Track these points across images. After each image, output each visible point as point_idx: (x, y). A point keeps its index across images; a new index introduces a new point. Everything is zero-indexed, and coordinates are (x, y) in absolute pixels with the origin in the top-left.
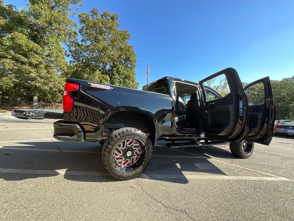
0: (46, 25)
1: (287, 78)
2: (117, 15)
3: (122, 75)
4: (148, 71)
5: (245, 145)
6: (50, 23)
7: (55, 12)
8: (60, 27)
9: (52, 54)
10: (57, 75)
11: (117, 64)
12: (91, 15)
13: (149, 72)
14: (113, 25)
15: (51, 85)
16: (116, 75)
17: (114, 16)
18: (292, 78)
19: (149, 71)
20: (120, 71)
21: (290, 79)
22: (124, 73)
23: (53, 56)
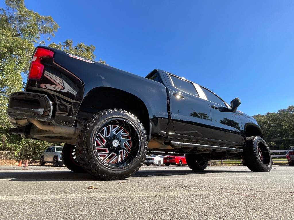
0: (5, 50)
1: (282, 109)
2: (93, 47)
5: (260, 155)
6: (10, 50)
7: (19, 39)
8: (22, 53)
12: (64, 46)
14: (88, 55)
17: (90, 48)
18: (287, 109)
21: (286, 110)
23: (7, 84)
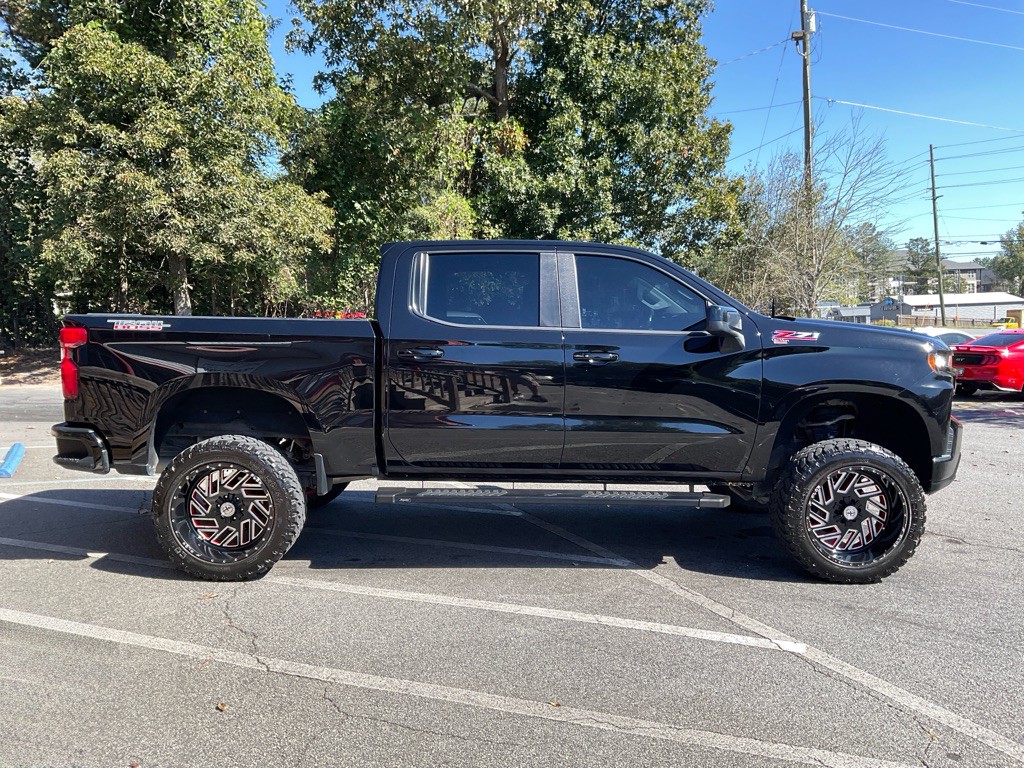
3: (604, 97)
4: (804, 25)
9: (213, 87)
10: (244, 185)
11: (565, 38)
13: (813, 27)
15: (227, 233)
16: (562, 110)
19: (813, 20)
20: (588, 76)
22: (616, 87)
